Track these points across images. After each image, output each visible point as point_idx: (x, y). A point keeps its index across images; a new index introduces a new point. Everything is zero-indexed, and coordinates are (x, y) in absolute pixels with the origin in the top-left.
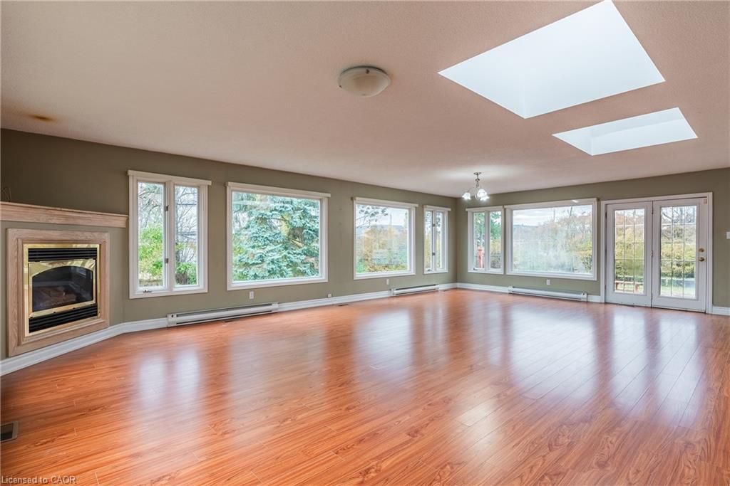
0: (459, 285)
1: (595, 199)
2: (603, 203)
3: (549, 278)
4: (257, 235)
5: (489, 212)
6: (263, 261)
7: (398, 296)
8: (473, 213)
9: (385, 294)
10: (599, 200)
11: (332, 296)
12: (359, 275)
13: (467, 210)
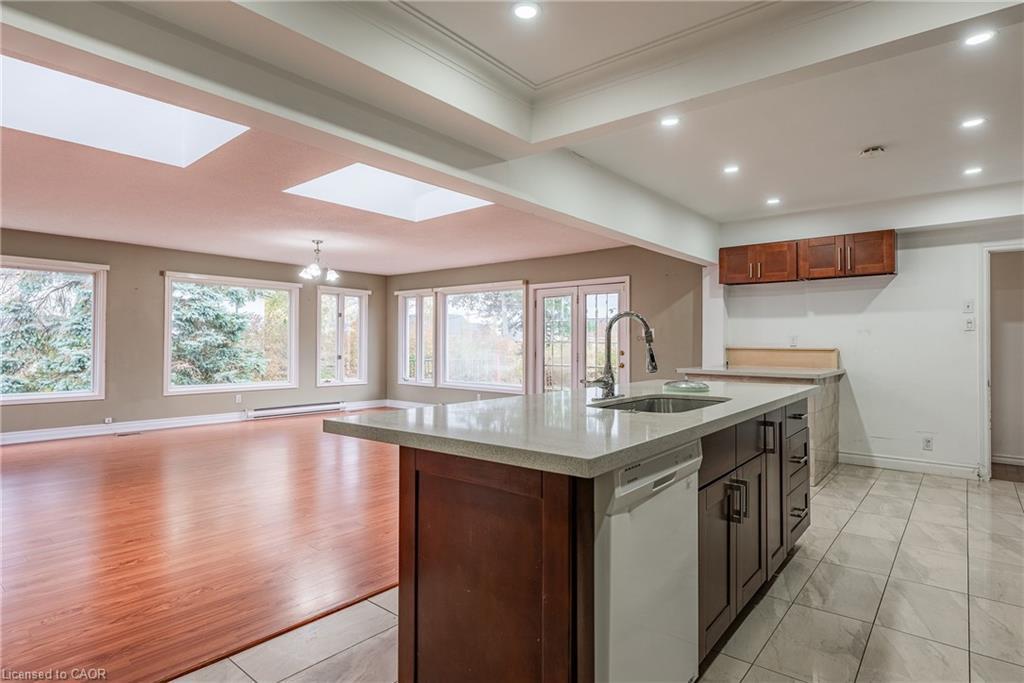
0: (388, 403)
1: (521, 282)
2: (532, 287)
3: (479, 392)
4: (80, 327)
5: (422, 297)
6: (83, 368)
7: (257, 419)
8: (405, 298)
9: (234, 417)
10: (527, 283)
11: (113, 421)
12: (172, 388)
13: (396, 293)
